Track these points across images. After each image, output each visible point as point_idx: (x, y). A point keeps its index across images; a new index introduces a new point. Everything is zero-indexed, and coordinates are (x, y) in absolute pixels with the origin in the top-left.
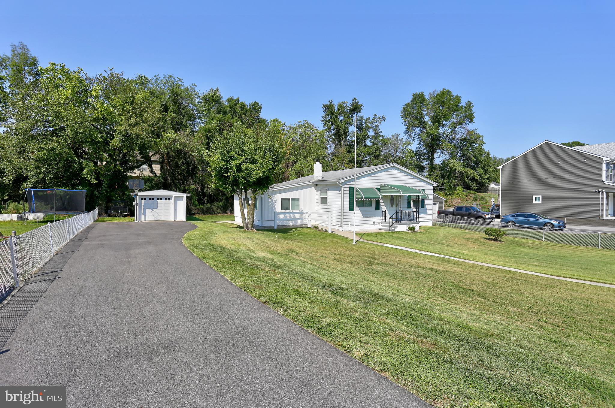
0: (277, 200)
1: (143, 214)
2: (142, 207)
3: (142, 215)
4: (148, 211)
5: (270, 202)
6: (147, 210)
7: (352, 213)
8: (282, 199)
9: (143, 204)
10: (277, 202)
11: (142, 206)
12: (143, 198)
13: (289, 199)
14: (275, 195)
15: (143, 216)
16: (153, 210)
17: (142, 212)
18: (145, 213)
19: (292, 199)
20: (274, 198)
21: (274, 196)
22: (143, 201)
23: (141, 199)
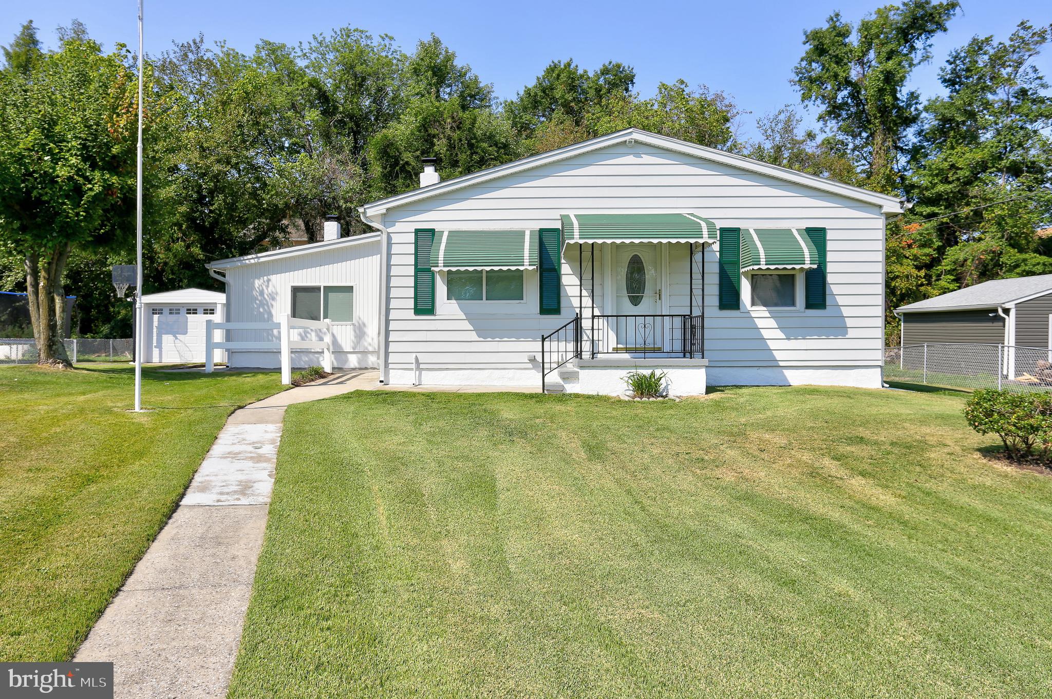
0: (277, 294)
1: (155, 347)
2: (155, 330)
3: (154, 349)
4: (167, 339)
5: (256, 299)
6: (165, 337)
7: (425, 322)
8: (296, 290)
9: (156, 323)
10: (278, 298)
11: (154, 328)
12: (155, 309)
13: (317, 289)
14: (273, 278)
15: (156, 352)
16: (176, 338)
17: (155, 344)
18: (159, 346)
19: (328, 289)
20: (267, 287)
21: (269, 280)
22: (156, 317)
23: (152, 311)
